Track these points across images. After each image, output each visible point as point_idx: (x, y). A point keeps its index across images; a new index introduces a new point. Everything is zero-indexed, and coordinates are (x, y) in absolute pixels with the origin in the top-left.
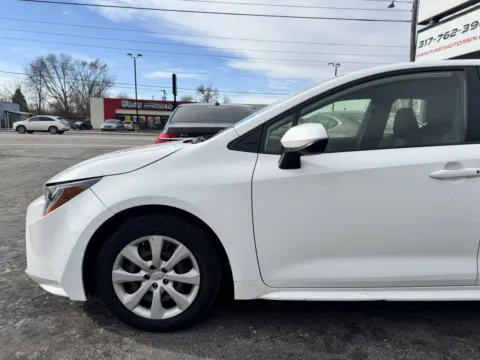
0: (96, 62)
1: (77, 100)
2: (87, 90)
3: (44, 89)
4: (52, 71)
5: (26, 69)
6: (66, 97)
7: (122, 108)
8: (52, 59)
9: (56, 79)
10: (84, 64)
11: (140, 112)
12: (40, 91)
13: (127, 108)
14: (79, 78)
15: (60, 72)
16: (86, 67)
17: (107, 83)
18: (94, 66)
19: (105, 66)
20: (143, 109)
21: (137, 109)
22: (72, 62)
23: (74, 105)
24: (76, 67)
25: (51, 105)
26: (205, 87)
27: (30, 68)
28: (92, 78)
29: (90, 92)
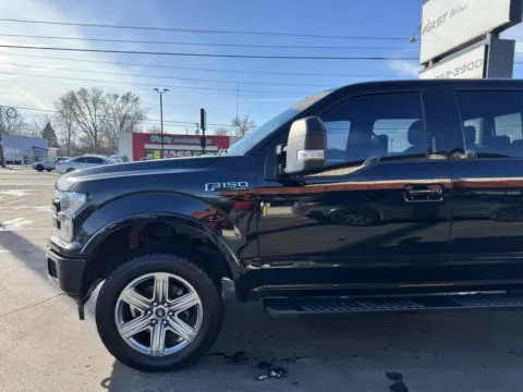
0: (128, 94)
1: (107, 134)
2: (119, 123)
3: (74, 124)
4: (83, 105)
5: (56, 103)
6: (96, 131)
7: (150, 142)
8: (83, 92)
9: (87, 112)
10: (116, 96)
11: (166, 147)
12: (69, 126)
13: (156, 143)
14: (110, 111)
15: (91, 106)
16: (118, 100)
17: (139, 117)
18: (126, 98)
19: (137, 99)
20: (173, 143)
21: (163, 144)
22: (103, 96)
23: (104, 139)
24: (107, 100)
25: (82, 140)
26: (241, 120)
27: (60, 102)
28: (123, 112)
29: (121, 126)
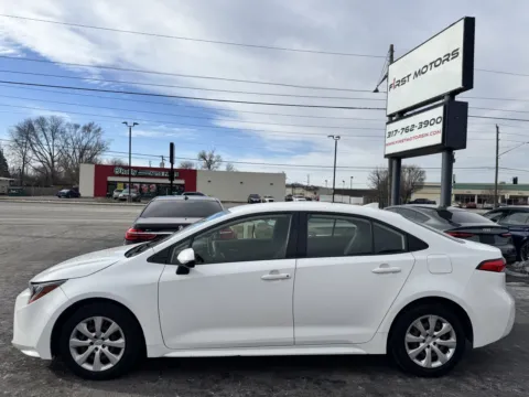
0: (90, 125)
1: (65, 165)
2: (78, 154)
3: (30, 153)
4: (40, 134)
5: (11, 132)
6: (53, 162)
7: (114, 175)
8: (41, 121)
9: (44, 142)
10: (77, 127)
11: (133, 180)
12: (24, 154)
13: (120, 175)
14: (69, 141)
15: (49, 134)
16: (79, 130)
17: (100, 148)
18: (87, 129)
19: (99, 129)
20: (137, 176)
21: (130, 176)
22: (63, 125)
23: (62, 169)
24: (67, 130)
25: (36, 169)
26: (207, 154)
27: (15, 130)
28: (84, 142)
29: (81, 156)
